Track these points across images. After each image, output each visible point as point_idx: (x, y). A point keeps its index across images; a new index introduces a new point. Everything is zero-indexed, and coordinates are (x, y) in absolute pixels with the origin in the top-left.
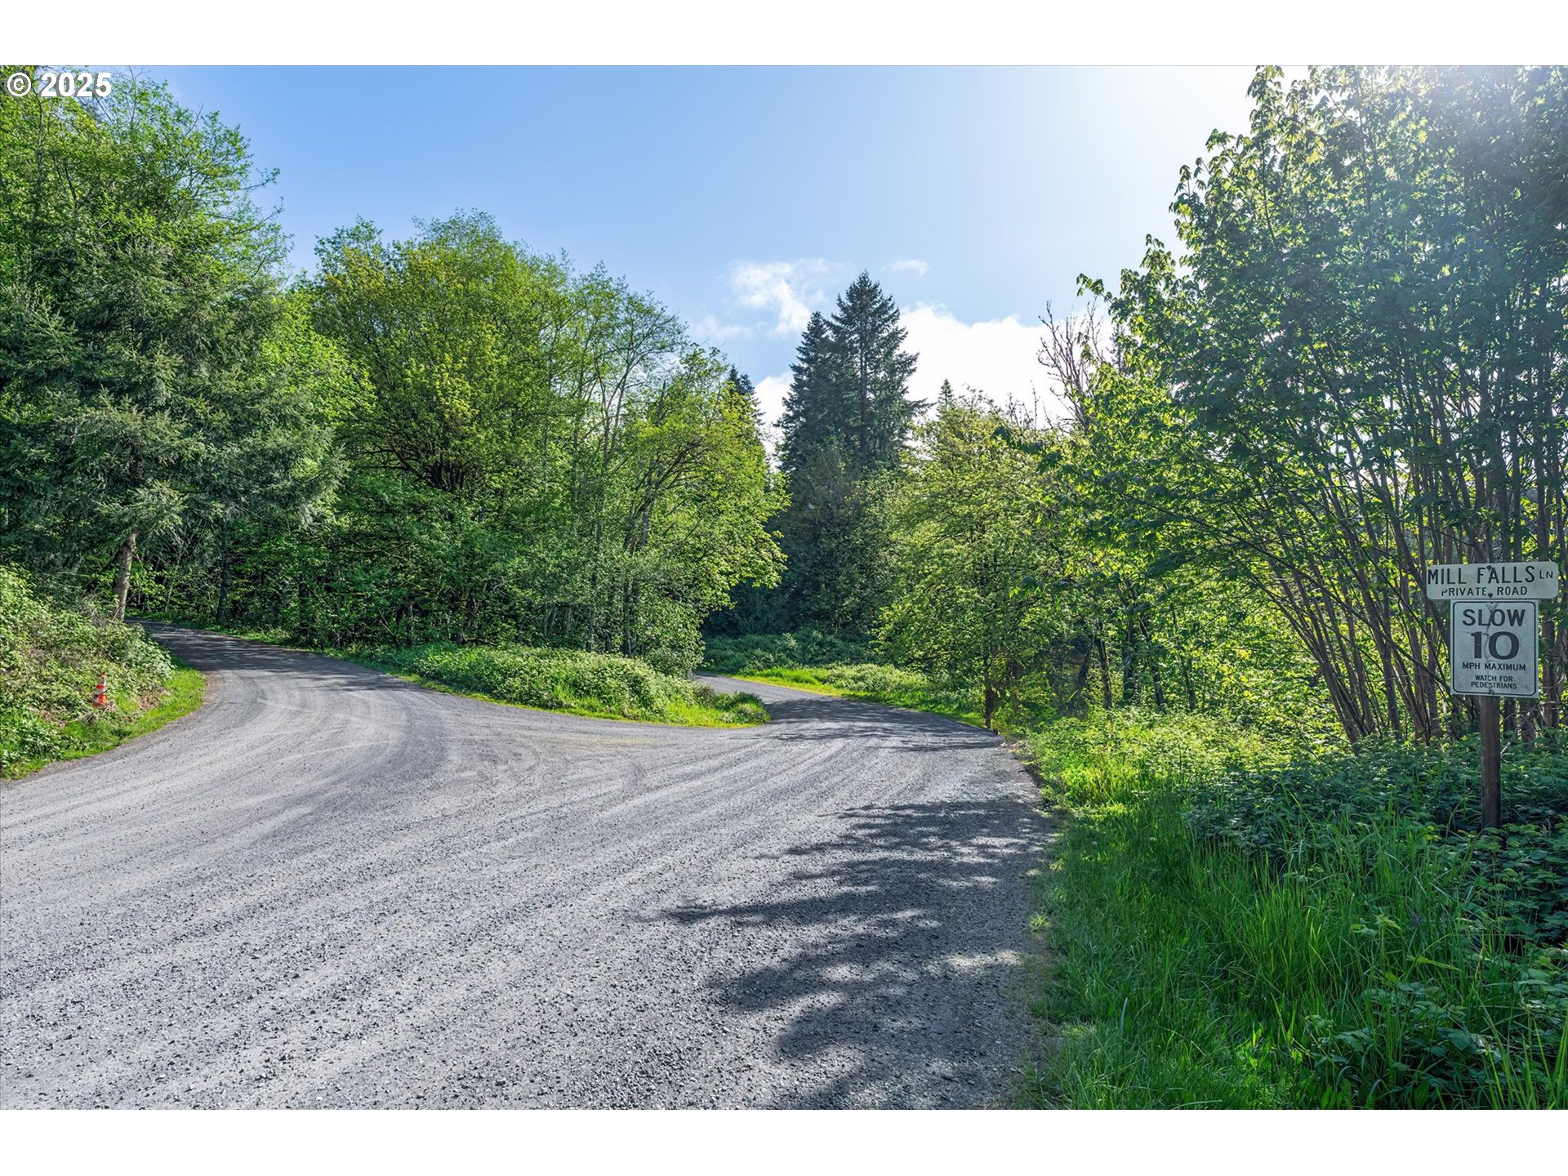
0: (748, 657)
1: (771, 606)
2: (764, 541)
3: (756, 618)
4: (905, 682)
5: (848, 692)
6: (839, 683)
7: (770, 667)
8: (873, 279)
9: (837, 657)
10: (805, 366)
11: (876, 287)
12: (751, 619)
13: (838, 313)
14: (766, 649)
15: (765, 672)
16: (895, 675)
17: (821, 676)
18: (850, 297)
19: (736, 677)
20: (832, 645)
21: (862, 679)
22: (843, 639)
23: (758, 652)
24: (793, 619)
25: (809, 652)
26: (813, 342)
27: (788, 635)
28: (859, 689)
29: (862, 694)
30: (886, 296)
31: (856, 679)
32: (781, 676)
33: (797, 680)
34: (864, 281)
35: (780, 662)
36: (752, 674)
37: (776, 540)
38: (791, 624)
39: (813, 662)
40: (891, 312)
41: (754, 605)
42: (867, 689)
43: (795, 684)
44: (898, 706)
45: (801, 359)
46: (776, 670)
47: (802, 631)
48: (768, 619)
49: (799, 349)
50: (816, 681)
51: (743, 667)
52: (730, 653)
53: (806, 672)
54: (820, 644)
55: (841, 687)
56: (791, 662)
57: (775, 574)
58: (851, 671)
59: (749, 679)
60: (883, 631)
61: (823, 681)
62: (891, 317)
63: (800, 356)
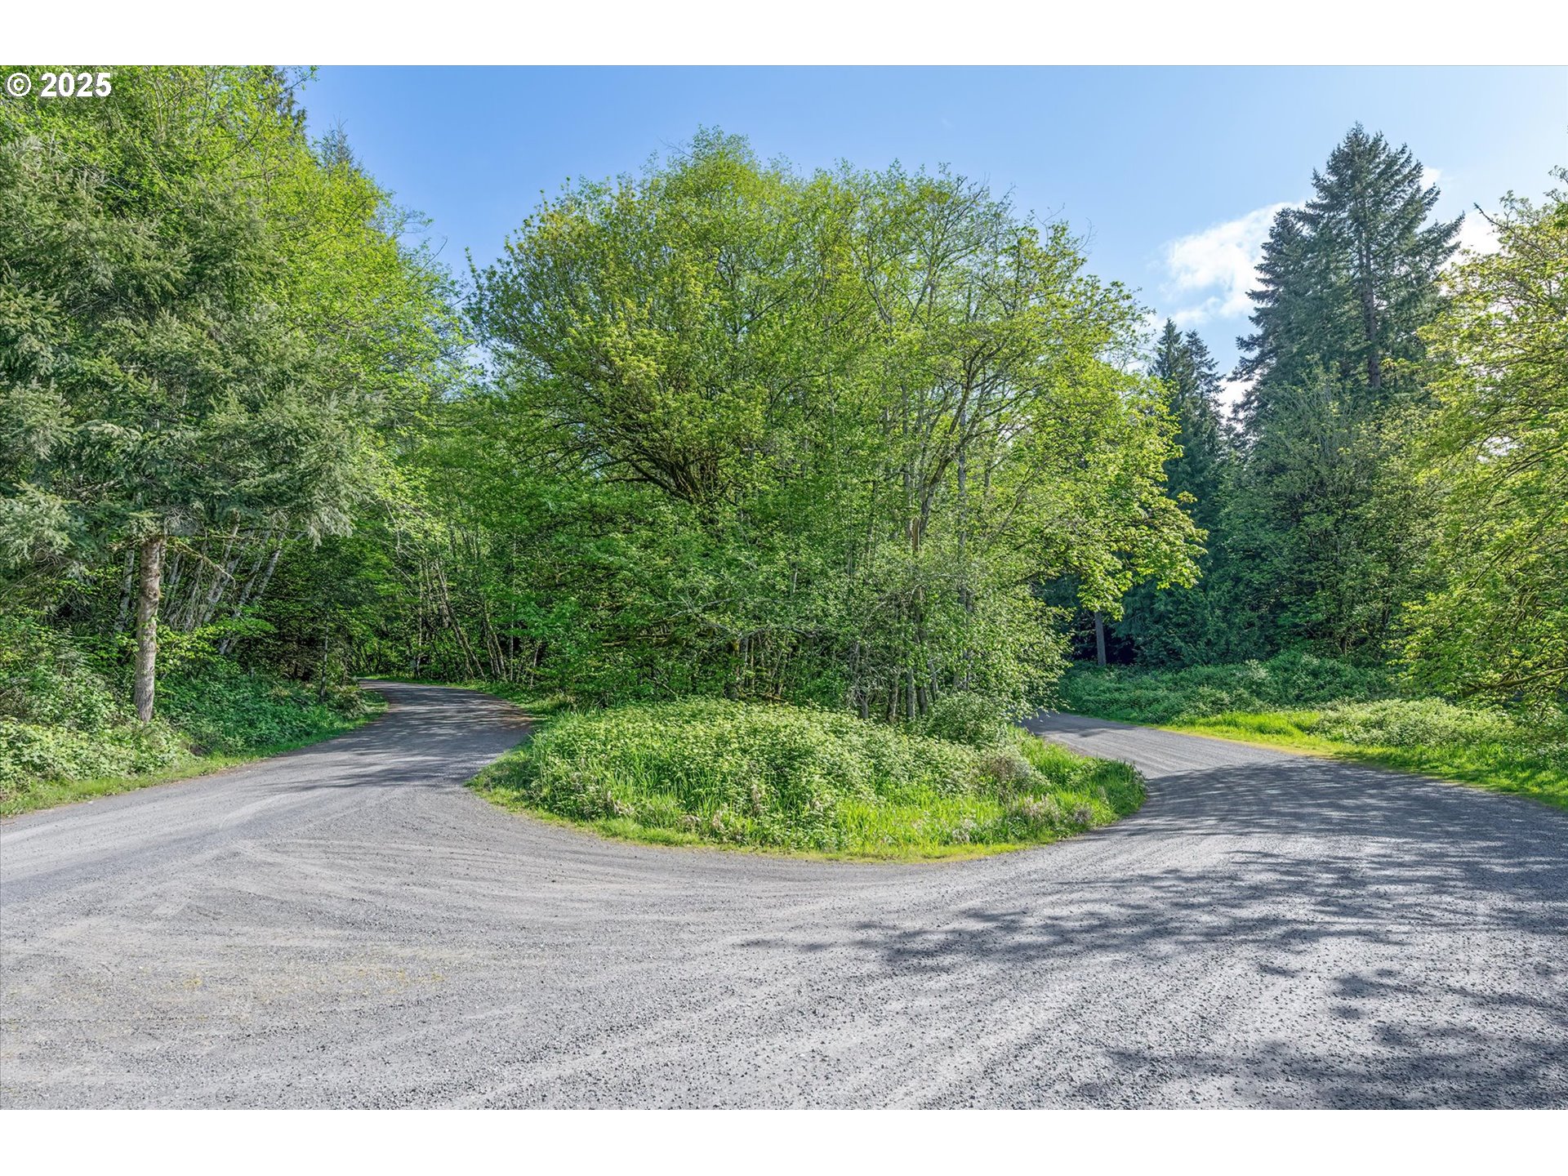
0: (1188, 698)
1: (1231, 625)
2: (1165, 510)
3: (1209, 642)
4: (1467, 727)
5: (1348, 747)
6: (1335, 732)
7: (1220, 711)
8: (1370, 132)
9: (1346, 690)
10: (1271, 288)
11: (1377, 141)
12: (1201, 644)
13: (1315, 196)
14: (1223, 684)
15: (1213, 719)
16: (1444, 715)
17: (1307, 723)
18: (1334, 169)
19: (1164, 729)
20: (1335, 673)
21: (1380, 724)
22: (1357, 664)
23: (1205, 690)
24: (1269, 640)
25: (1294, 685)
26: (1280, 252)
27: (1254, 663)
28: (1373, 741)
29: (1375, 750)
30: (1394, 148)
31: (1367, 725)
32: (1236, 725)
33: (1261, 730)
34: (1355, 139)
35: (1240, 703)
36: (1192, 723)
37: (1183, 507)
38: (1268, 648)
39: (1301, 700)
40: (1406, 171)
41: (1204, 624)
42: (1388, 741)
43: (1258, 736)
44: (1445, 776)
45: (1264, 281)
46: (1228, 715)
47: (1283, 657)
48: (1228, 643)
49: (1260, 268)
50: (1296, 731)
51: (1179, 712)
52: (1161, 693)
53: (1280, 717)
54: (1315, 674)
55: (1342, 739)
56: (1258, 703)
57: (1188, 562)
58: (1360, 713)
59: (1185, 731)
60: (1414, 643)
61: (1309, 730)
62: (1405, 177)
63: (1262, 276)
